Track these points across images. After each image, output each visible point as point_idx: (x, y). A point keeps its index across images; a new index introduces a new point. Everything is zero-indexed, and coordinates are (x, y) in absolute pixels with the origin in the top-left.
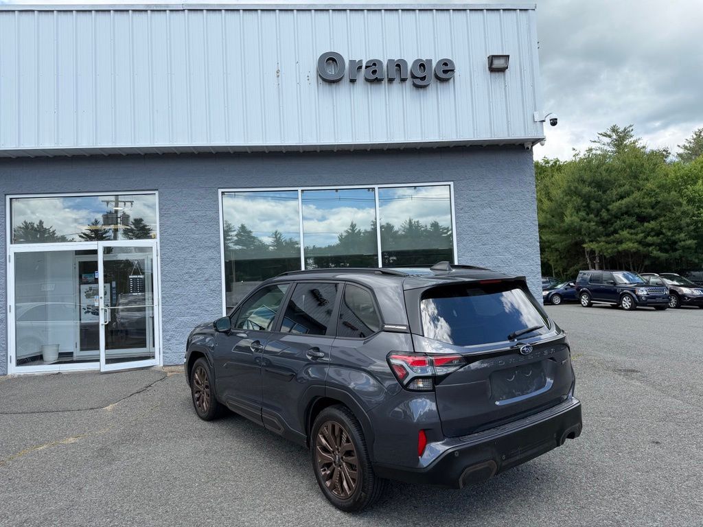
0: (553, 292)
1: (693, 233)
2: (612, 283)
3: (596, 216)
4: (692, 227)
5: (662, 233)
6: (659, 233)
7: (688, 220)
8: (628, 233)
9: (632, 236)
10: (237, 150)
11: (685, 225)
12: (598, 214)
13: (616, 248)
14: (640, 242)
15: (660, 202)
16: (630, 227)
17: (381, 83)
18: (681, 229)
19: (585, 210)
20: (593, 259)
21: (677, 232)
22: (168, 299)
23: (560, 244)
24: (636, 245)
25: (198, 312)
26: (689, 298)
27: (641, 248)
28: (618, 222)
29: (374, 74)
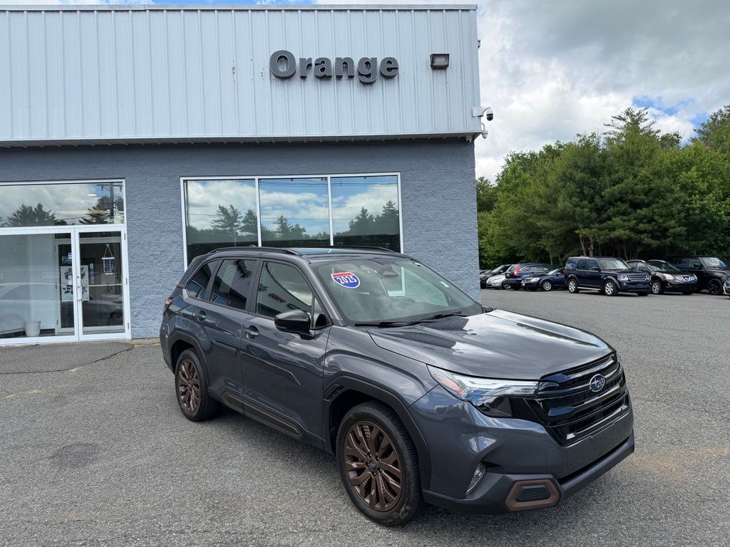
0: (544, 278)
1: (683, 221)
2: (596, 269)
3: (590, 203)
4: (683, 215)
5: (654, 220)
6: (651, 221)
7: (679, 207)
8: (621, 219)
9: (625, 223)
10: (198, 141)
11: (676, 212)
12: (592, 201)
13: (608, 235)
14: (632, 229)
15: (653, 189)
16: (623, 214)
17: (330, 80)
18: (673, 216)
19: (579, 196)
20: (587, 246)
21: (668, 219)
22: (135, 279)
23: (555, 231)
24: (627, 232)
25: (162, 290)
26: (671, 284)
27: (633, 235)
28: (612, 208)
29: (323, 72)
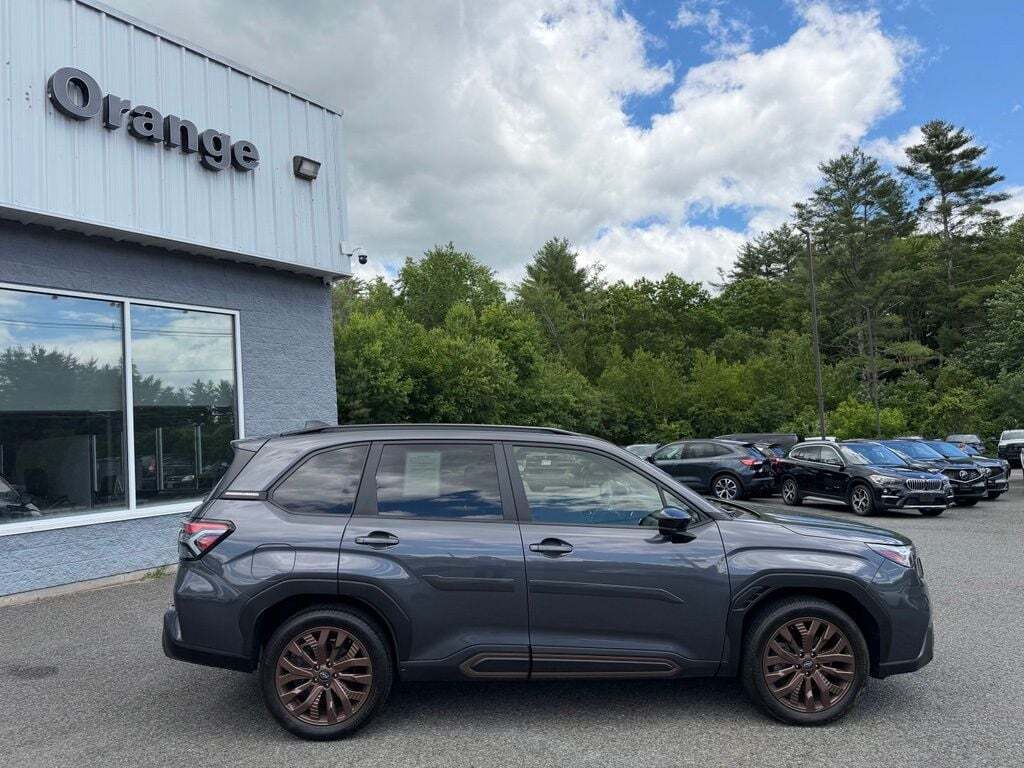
17: (154, 145)
29: (149, 130)
